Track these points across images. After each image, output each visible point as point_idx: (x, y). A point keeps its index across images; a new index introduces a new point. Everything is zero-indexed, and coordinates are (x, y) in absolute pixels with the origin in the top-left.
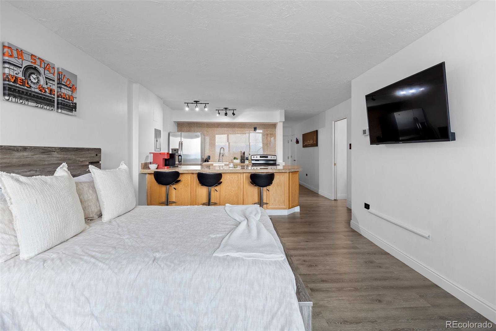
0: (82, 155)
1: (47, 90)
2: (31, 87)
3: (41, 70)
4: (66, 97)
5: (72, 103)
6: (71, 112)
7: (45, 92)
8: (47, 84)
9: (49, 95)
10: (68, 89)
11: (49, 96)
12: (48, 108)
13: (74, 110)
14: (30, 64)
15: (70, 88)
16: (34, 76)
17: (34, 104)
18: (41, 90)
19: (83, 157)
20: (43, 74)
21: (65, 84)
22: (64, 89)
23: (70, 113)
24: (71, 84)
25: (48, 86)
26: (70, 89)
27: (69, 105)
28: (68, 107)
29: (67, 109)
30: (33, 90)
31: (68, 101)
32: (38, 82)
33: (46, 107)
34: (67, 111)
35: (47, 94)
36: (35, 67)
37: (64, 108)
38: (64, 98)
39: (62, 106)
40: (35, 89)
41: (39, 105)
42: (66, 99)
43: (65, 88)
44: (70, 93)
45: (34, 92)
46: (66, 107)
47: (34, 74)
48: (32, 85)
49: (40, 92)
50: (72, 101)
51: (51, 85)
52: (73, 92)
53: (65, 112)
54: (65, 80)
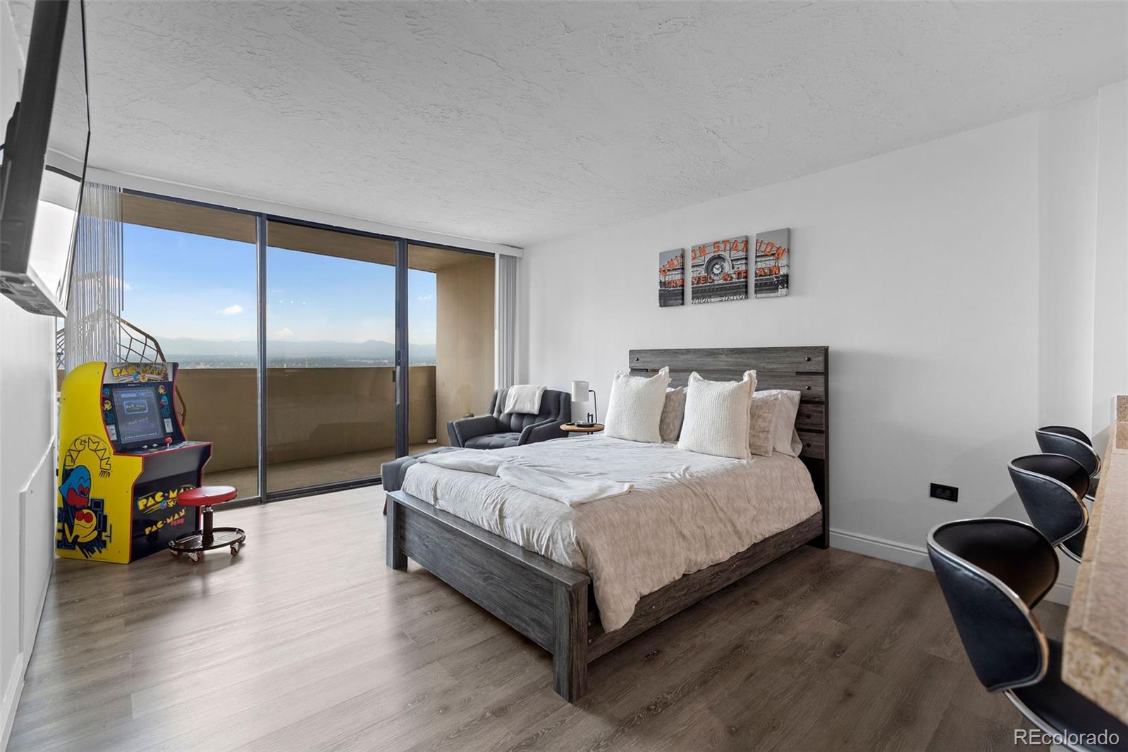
0: (769, 359)
1: (734, 276)
2: (713, 280)
3: (726, 255)
4: (765, 272)
5: (776, 277)
6: (775, 292)
7: (732, 278)
8: (733, 268)
9: (737, 280)
10: (768, 258)
11: (736, 283)
12: (735, 298)
13: (780, 287)
14: (713, 255)
15: (773, 255)
16: (717, 266)
17: (718, 299)
18: (726, 280)
19: (773, 363)
20: (728, 257)
21: (763, 254)
22: (761, 261)
23: (772, 295)
24: (774, 249)
25: (735, 270)
26: (772, 258)
27: (771, 283)
28: (769, 286)
29: (767, 290)
30: (716, 283)
31: (768, 277)
32: (722, 271)
33: (732, 298)
34: (767, 293)
35: (734, 280)
36: (719, 255)
37: (760, 290)
38: (761, 275)
39: (758, 288)
40: (719, 281)
41: (724, 298)
42: (765, 275)
43: (764, 259)
44: (772, 263)
45: (718, 285)
46: (764, 288)
47: (717, 264)
48: (715, 278)
49: (724, 282)
50: (776, 274)
51: (739, 266)
52: (778, 259)
53: (764, 295)
54: (763, 248)
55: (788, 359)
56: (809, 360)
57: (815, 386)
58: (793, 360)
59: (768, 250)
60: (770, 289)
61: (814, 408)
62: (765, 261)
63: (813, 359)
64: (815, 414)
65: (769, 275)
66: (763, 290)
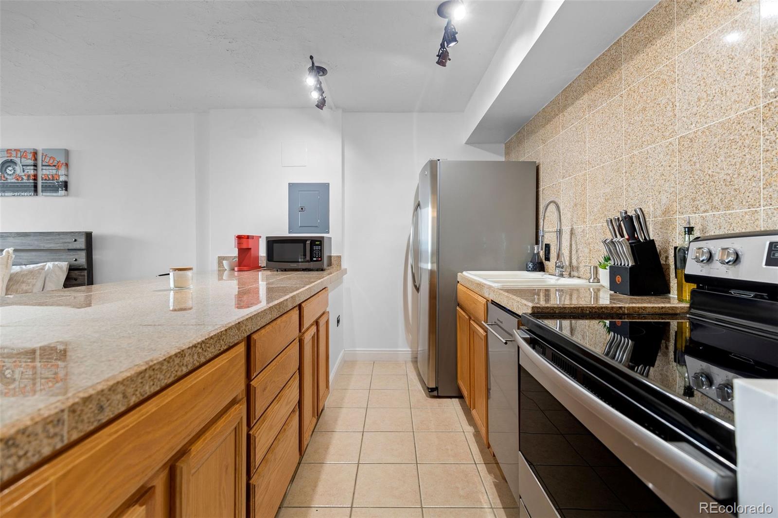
1: (24, 177)
2: (7, 179)
3: (18, 160)
4: (48, 177)
5: (57, 182)
6: (56, 193)
7: (22, 179)
8: (24, 171)
9: (28, 181)
10: (51, 168)
11: (27, 183)
12: (26, 194)
13: (60, 189)
14: (6, 159)
15: (55, 166)
16: (10, 168)
17: (12, 194)
18: (18, 180)
19: (51, 243)
20: (19, 163)
21: (47, 164)
22: (46, 169)
23: (54, 194)
24: (55, 162)
25: (25, 173)
26: (54, 168)
27: (54, 186)
28: (52, 188)
29: (50, 190)
30: (9, 181)
31: (51, 181)
32: (14, 173)
33: (24, 194)
34: (50, 193)
35: (24, 181)
36: (11, 160)
37: (45, 191)
38: (46, 180)
39: (44, 189)
40: (11, 180)
41: (16, 194)
42: (48, 180)
43: (48, 168)
44: (54, 172)
45: (11, 183)
46: (48, 189)
47: (10, 166)
48: (8, 177)
49: (16, 181)
50: (56, 180)
51: (30, 171)
52: (58, 169)
53: (48, 194)
54: (47, 160)
55: (61, 240)
56: (75, 240)
57: (80, 258)
58: (64, 241)
59: (51, 162)
60: (53, 190)
61: (80, 274)
62: (49, 169)
63: (78, 240)
64: (80, 277)
65: (52, 180)
66: (48, 190)
